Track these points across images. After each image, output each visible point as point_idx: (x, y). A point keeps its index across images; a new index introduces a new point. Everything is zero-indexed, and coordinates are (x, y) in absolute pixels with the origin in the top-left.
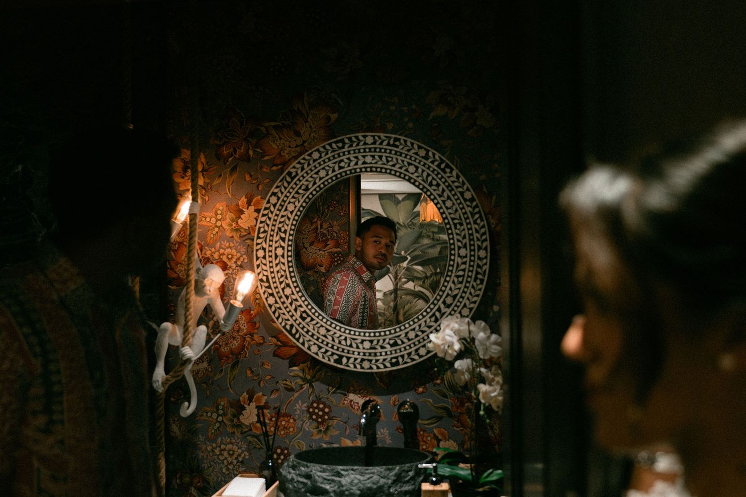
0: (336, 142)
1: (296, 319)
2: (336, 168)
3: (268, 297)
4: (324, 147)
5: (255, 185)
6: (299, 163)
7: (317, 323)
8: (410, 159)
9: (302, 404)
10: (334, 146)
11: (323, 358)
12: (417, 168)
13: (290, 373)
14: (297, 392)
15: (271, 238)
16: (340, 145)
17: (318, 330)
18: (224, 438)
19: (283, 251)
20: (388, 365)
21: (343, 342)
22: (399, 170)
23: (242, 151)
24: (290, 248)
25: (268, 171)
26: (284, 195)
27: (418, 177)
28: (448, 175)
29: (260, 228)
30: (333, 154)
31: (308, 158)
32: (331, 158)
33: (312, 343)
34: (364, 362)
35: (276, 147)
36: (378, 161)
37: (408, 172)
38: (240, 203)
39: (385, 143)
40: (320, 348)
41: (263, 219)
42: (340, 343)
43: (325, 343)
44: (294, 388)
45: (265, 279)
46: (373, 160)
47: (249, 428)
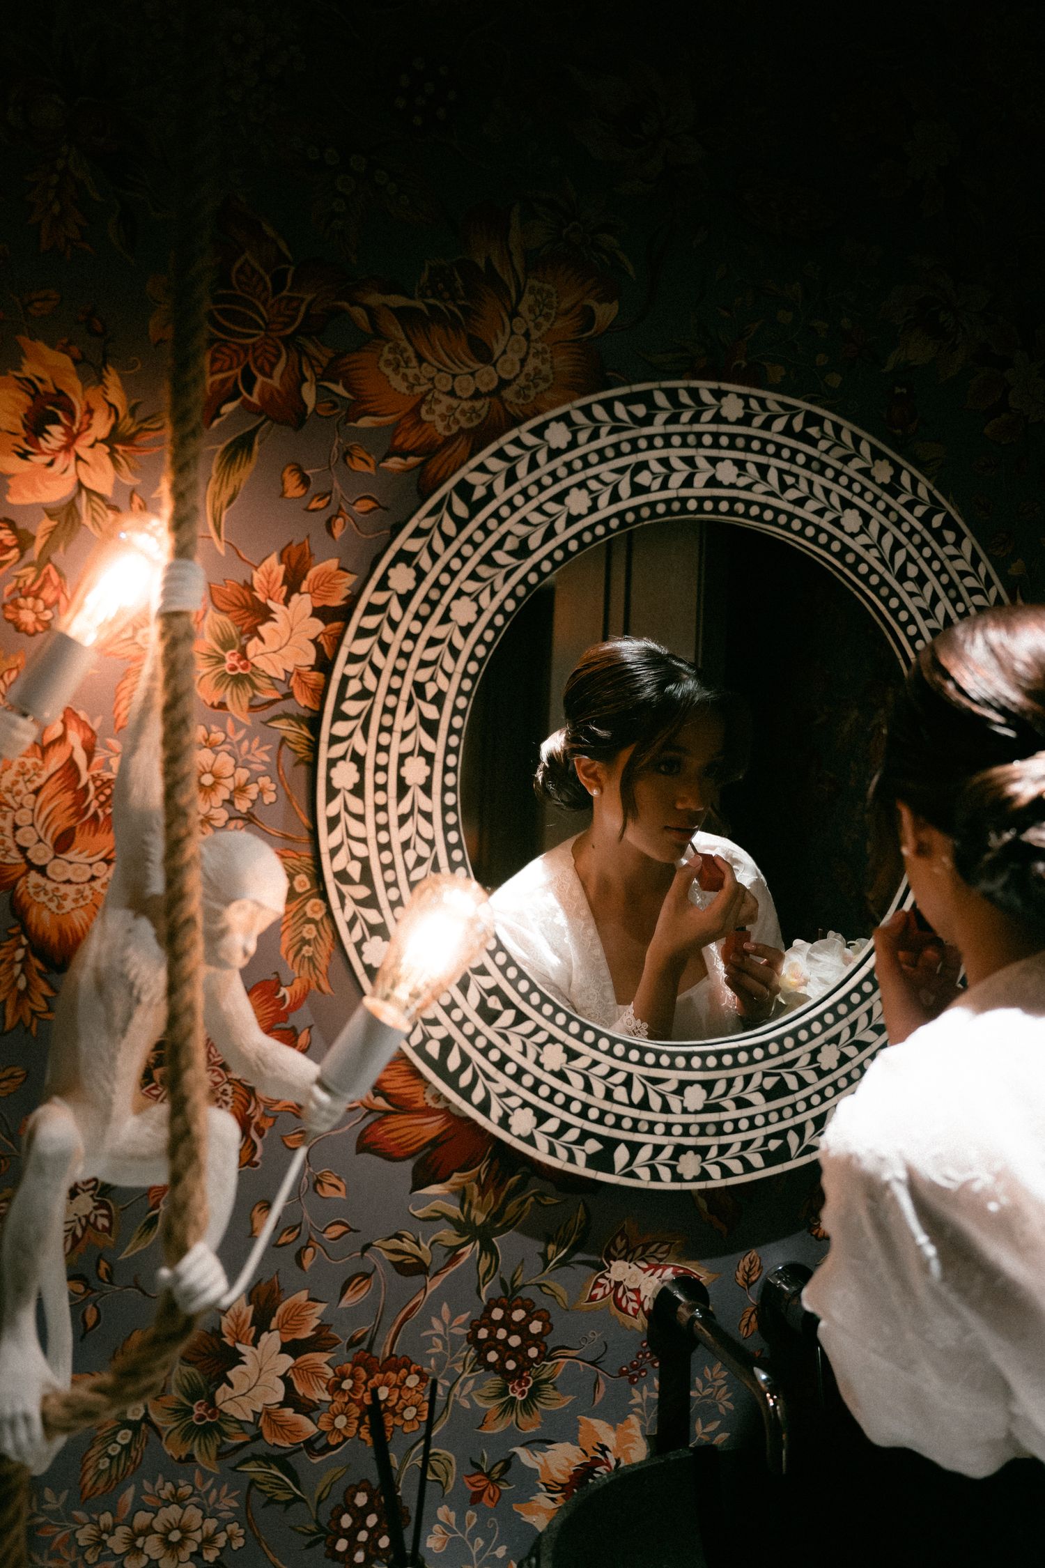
0: (627, 400)
1: (465, 1019)
2: (625, 490)
3: (363, 939)
4: (587, 410)
5: (322, 518)
6: (500, 454)
7: (538, 1029)
8: (849, 487)
9: (454, 1316)
10: (620, 410)
11: (552, 1152)
12: (866, 518)
13: (416, 1208)
14: (437, 1274)
15: (387, 720)
16: (640, 410)
17: (539, 1055)
18: (147, 1485)
19: (427, 770)
20: (757, 1160)
21: (620, 1094)
22: (815, 519)
23: (275, 382)
24: (451, 761)
25: (371, 470)
26: (440, 564)
27: (867, 547)
28: (951, 550)
29: (345, 680)
30: (614, 438)
31: (530, 440)
32: (610, 453)
33: (514, 1102)
34: (682, 1158)
35: (403, 387)
36: (757, 482)
37: (841, 528)
38: (258, 578)
39: (779, 425)
40: (542, 1117)
41: (361, 647)
42: (609, 1095)
43: (560, 1099)
44: (428, 1263)
45: (355, 870)
46: (739, 476)
47: (252, 1431)
